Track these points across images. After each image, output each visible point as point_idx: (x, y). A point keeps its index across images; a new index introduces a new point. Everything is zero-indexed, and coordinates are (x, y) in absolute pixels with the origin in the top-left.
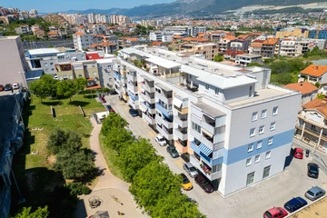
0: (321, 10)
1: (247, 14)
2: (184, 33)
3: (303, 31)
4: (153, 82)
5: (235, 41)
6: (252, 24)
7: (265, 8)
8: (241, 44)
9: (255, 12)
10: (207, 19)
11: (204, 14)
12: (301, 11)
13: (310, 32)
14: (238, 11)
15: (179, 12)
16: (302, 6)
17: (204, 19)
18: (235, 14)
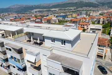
0: (56, 11)
1: (36, 12)
2: (15, 18)
3: (54, 16)
4: (3, 43)
5: (37, 19)
6: (38, 15)
7: (41, 10)
8: (40, 20)
9: (38, 11)
10: (22, 14)
11: (21, 12)
12: (51, 11)
13: (56, 16)
14: (33, 11)
15: (10, 11)
16: (51, 9)
17: (21, 14)
18: (32, 12)
